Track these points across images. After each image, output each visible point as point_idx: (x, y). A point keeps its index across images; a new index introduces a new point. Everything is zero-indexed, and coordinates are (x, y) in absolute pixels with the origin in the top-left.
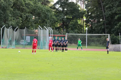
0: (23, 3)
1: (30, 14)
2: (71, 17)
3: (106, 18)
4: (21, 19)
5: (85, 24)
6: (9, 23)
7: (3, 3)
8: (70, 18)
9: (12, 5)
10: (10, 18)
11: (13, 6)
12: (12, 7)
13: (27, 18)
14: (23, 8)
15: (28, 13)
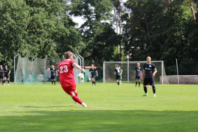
0: (42, 24)
1: (50, 40)
2: (105, 44)
3: (152, 43)
4: (38, 45)
5: (122, 52)
6: (22, 52)
7: (14, 24)
8: (103, 45)
9: (27, 26)
10: (23, 45)
11: (27, 28)
12: (26, 30)
13: (46, 44)
14: (41, 30)
15: (48, 37)
